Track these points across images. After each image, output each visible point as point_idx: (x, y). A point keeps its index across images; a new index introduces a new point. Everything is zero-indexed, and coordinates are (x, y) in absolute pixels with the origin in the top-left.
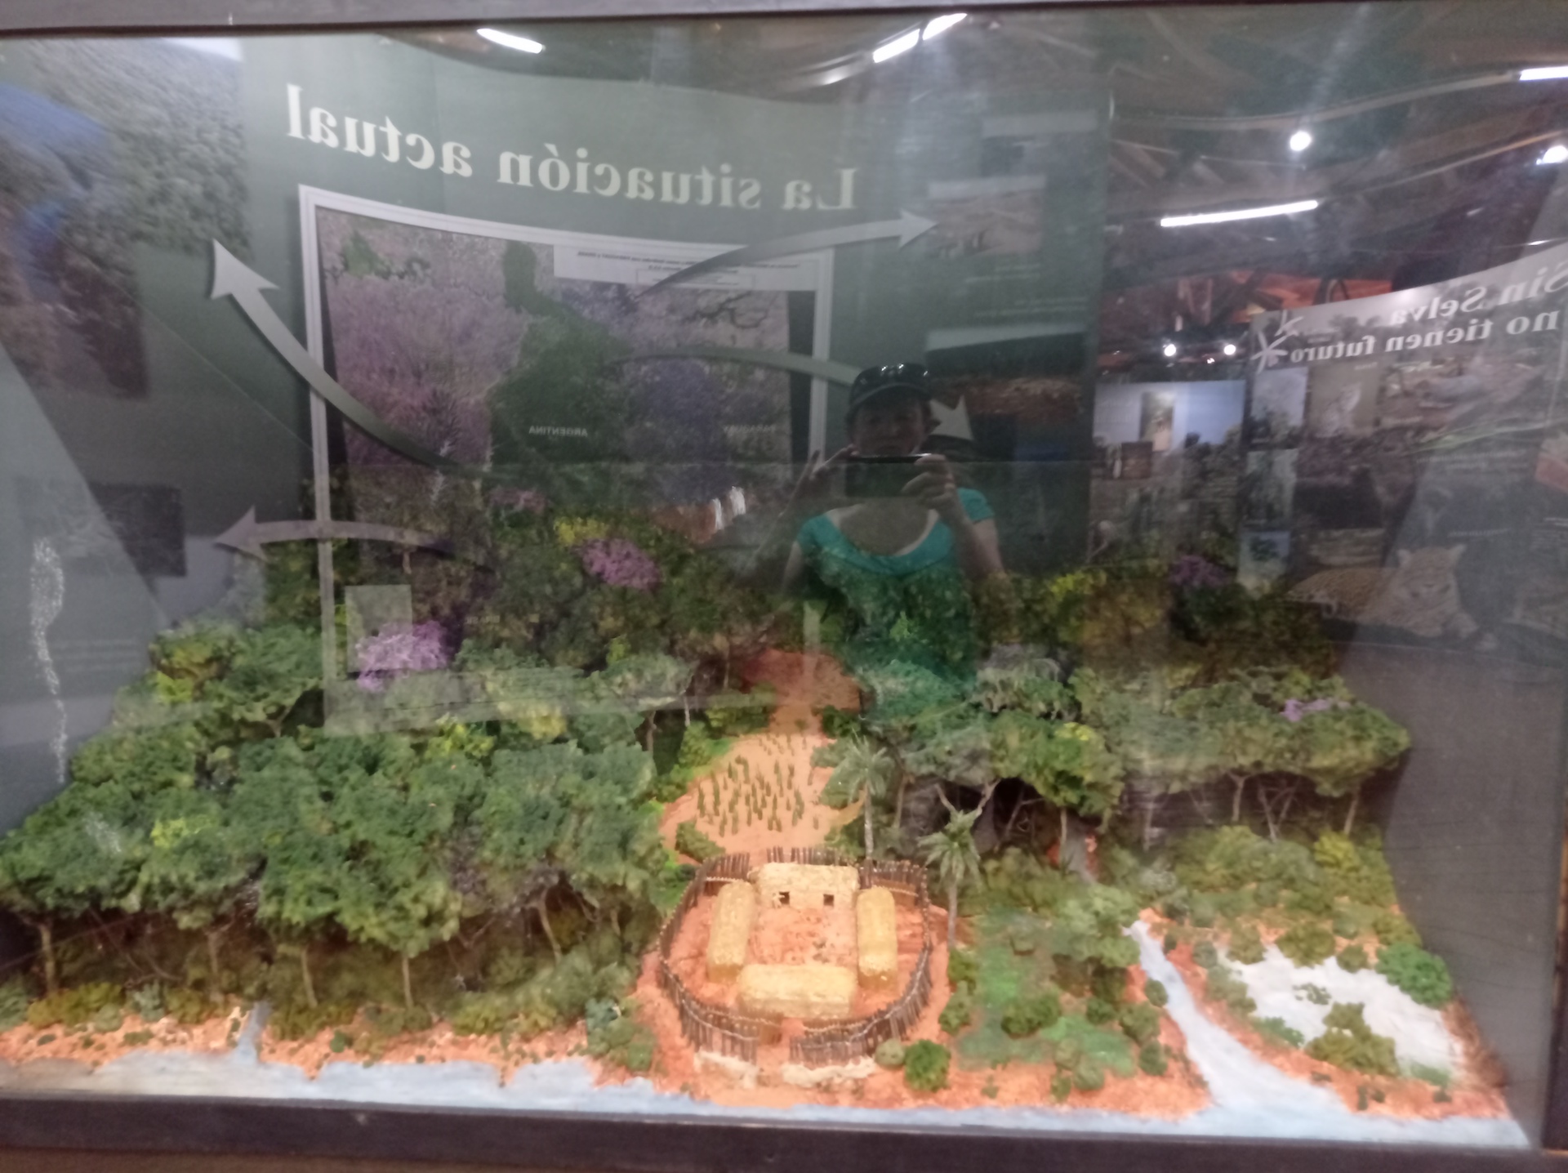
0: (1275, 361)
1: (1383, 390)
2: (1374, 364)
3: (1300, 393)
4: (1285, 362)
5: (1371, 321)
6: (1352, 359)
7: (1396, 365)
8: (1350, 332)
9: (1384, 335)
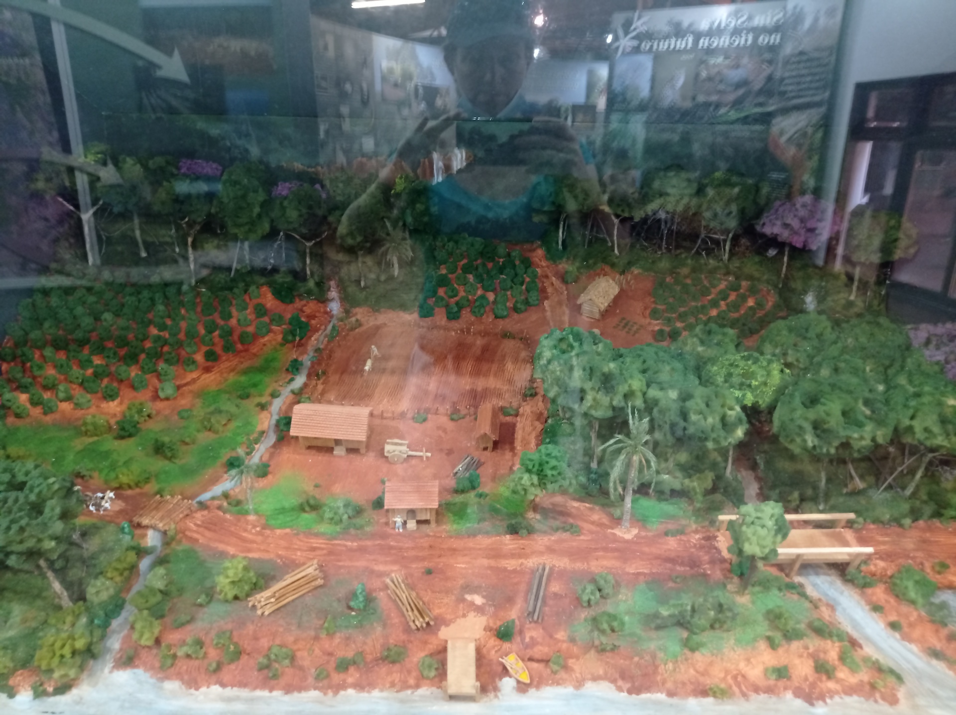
0: (628, 50)
1: (697, 75)
2: (692, 56)
3: (647, 74)
4: (637, 50)
5: (690, 25)
6: (679, 51)
7: (705, 58)
8: (678, 32)
9: (698, 36)
